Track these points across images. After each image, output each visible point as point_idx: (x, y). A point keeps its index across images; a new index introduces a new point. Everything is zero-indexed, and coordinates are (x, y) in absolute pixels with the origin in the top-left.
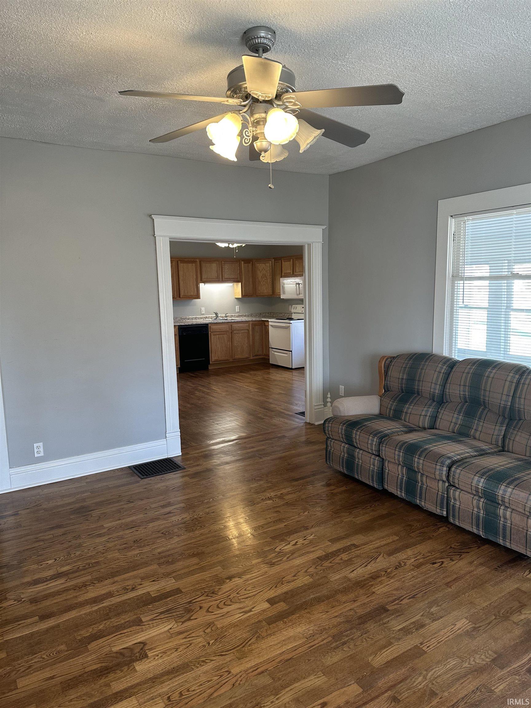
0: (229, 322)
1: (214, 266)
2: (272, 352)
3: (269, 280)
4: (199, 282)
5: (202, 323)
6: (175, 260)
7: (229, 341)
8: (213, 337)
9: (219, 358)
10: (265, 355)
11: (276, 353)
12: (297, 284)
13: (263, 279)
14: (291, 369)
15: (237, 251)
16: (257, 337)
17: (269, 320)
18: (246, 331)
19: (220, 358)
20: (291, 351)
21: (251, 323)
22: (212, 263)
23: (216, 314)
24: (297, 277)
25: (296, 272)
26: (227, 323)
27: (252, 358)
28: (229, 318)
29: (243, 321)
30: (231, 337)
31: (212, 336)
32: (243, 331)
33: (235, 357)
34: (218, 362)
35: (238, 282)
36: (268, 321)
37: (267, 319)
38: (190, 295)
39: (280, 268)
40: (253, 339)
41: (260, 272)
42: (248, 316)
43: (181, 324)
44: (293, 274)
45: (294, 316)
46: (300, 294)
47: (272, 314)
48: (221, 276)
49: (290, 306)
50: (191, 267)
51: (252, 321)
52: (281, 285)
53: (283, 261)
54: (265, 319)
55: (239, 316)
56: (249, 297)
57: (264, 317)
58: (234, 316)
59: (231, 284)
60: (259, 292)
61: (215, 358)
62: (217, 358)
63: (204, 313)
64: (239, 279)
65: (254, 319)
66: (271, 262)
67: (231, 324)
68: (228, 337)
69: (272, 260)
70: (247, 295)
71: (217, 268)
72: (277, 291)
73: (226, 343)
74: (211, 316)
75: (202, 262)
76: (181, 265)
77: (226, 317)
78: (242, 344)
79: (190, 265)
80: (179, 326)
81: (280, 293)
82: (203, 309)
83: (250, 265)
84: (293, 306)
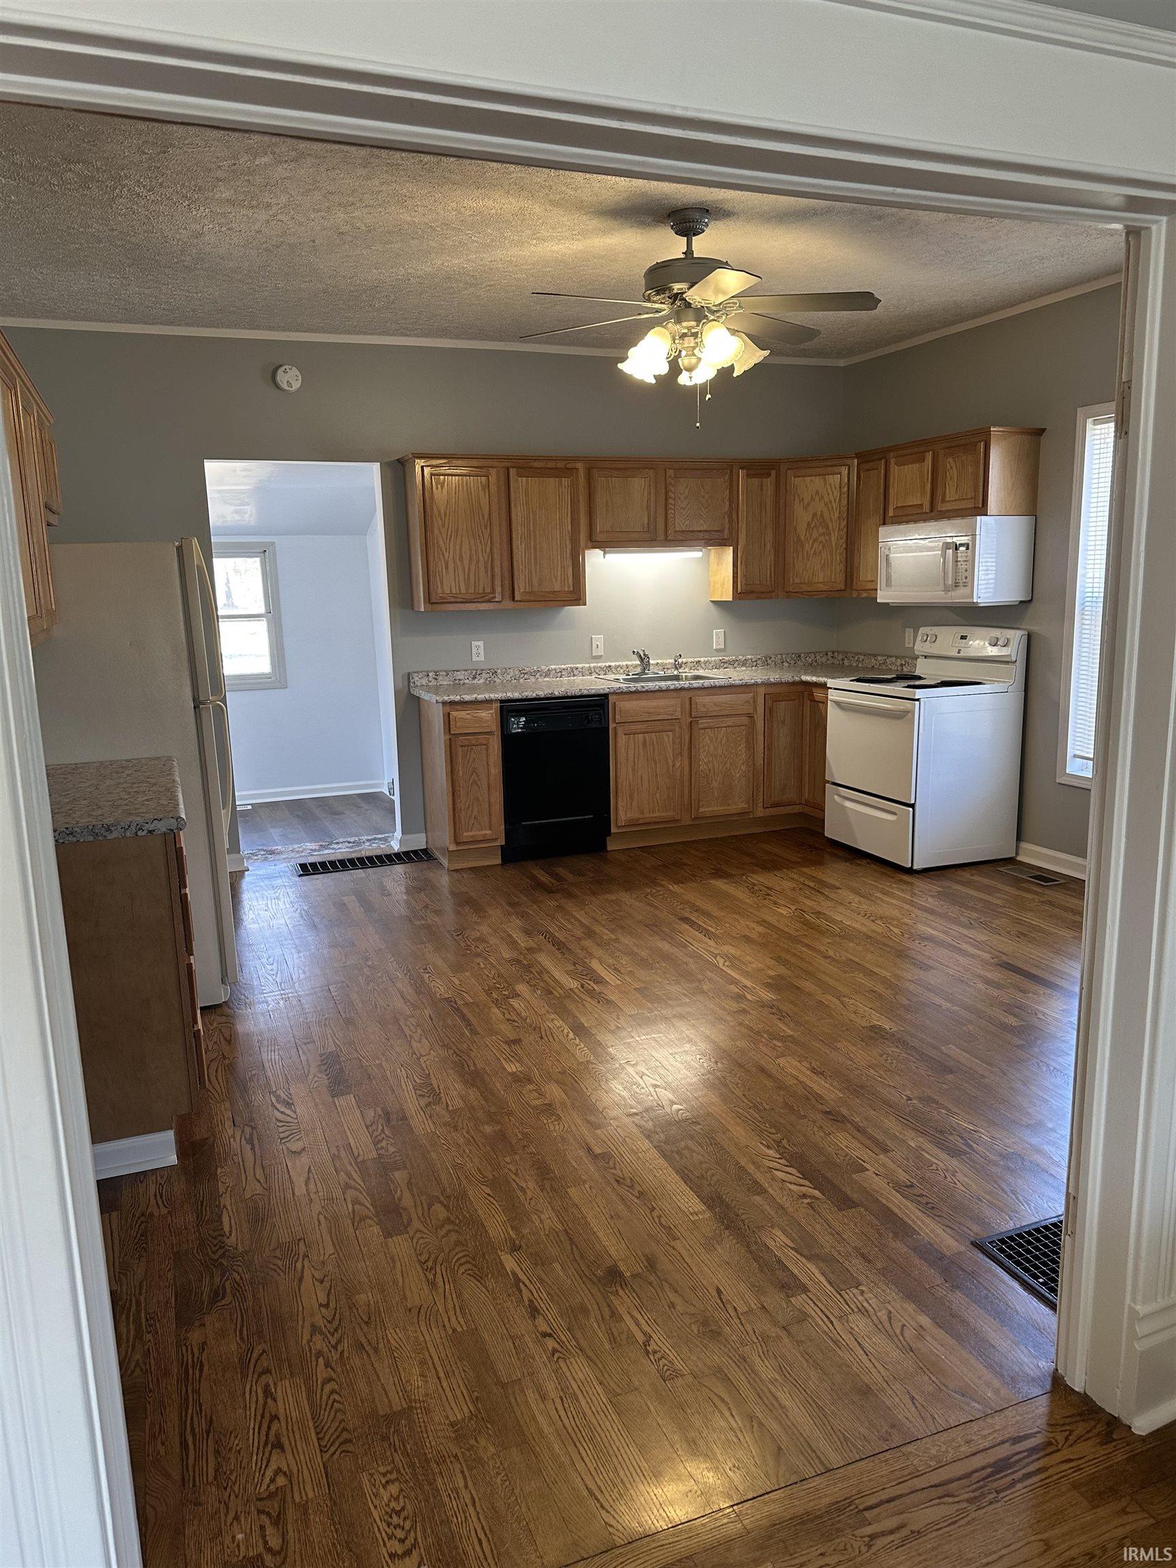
0: (682, 689)
1: (639, 486)
2: (836, 797)
3: (836, 538)
4: (582, 543)
5: (585, 692)
6: (495, 463)
7: (681, 754)
8: (622, 740)
9: (642, 813)
10: (807, 804)
11: (848, 804)
12: (947, 546)
13: (815, 534)
14: (910, 871)
15: (709, 396)
16: (783, 738)
17: (831, 683)
18: (745, 720)
19: (647, 815)
20: (913, 806)
21: (762, 691)
22: (634, 477)
23: (644, 659)
24: (949, 518)
25: (943, 501)
26: (676, 690)
27: (760, 812)
28: (686, 672)
29: (732, 686)
30: (687, 741)
31: (619, 740)
32: (730, 721)
33: (701, 810)
34: (640, 828)
35: (723, 543)
36: (824, 686)
37: (822, 680)
38: (549, 592)
39: (882, 490)
40: (769, 747)
41: (806, 508)
42: (755, 664)
43: (510, 695)
44: (933, 511)
45: (922, 668)
46: (956, 585)
47: (841, 657)
48: (661, 526)
49: (909, 632)
50: (555, 490)
51: (767, 684)
52: (882, 551)
53: (893, 461)
54: (814, 679)
55: (723, 664)
56: (759, 598)
57: (812, 667)
58: (705, 663)
59: (696, 554)
60: (797, 581)
61: (630, 815)
62: (637, 815)
63: (601, 652)
64: (726, 531)
65: (774, 677)
66: (845, 471)
67: (691, 694)
68: (678, 741)
69: (849, 462)
70: (752, 592)
71: (649, 493)
72: (864, 575)
73: (671, 764)
74: (624, 663)
75: (595, 472)
76: (520, 484)
77: (677, 666)
78: (728, 765)
79: (552, 482)
80: (502, 701)
81: (874, 581)
82: (599, 640)
83: (769, 483)
84: (922, 630)
